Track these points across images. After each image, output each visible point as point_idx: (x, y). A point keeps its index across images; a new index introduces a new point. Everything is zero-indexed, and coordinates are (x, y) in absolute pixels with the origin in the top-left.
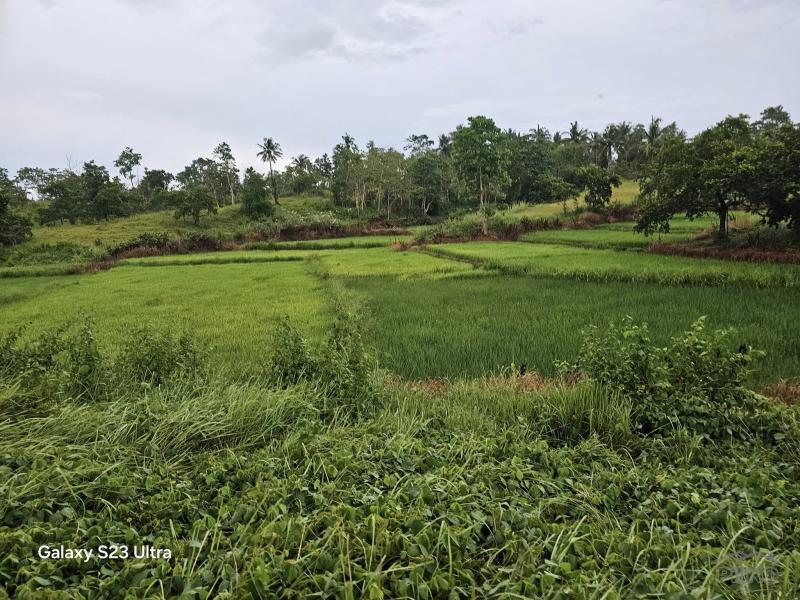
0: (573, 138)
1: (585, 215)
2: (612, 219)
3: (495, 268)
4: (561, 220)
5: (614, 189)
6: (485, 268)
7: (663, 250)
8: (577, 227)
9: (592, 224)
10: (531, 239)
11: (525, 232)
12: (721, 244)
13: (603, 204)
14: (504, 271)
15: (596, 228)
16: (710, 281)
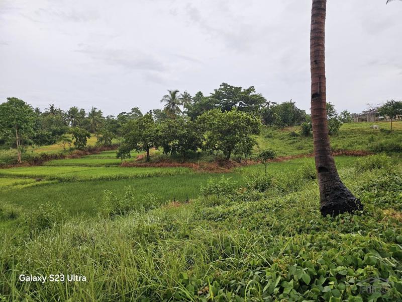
0: (52, 113)
1: (76, 151)
2: (89, 153)
3: (54, 179)
4: (64, 154)
5: (88, 139)
6: (47, 180)
7: (127, 165)
8: (73, 157)
9: (80, 156)
10: (52, 164)
11: (45, 161)
12: (149, 161)
13: (83, 146)
14: (61, 180)
15: (82, 158)
16: (157, 175)
